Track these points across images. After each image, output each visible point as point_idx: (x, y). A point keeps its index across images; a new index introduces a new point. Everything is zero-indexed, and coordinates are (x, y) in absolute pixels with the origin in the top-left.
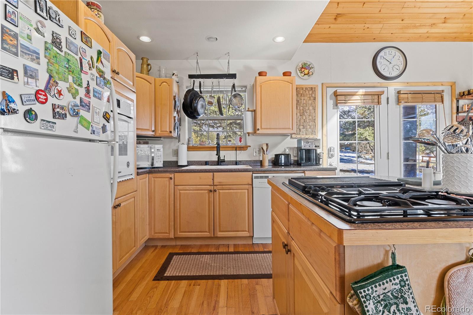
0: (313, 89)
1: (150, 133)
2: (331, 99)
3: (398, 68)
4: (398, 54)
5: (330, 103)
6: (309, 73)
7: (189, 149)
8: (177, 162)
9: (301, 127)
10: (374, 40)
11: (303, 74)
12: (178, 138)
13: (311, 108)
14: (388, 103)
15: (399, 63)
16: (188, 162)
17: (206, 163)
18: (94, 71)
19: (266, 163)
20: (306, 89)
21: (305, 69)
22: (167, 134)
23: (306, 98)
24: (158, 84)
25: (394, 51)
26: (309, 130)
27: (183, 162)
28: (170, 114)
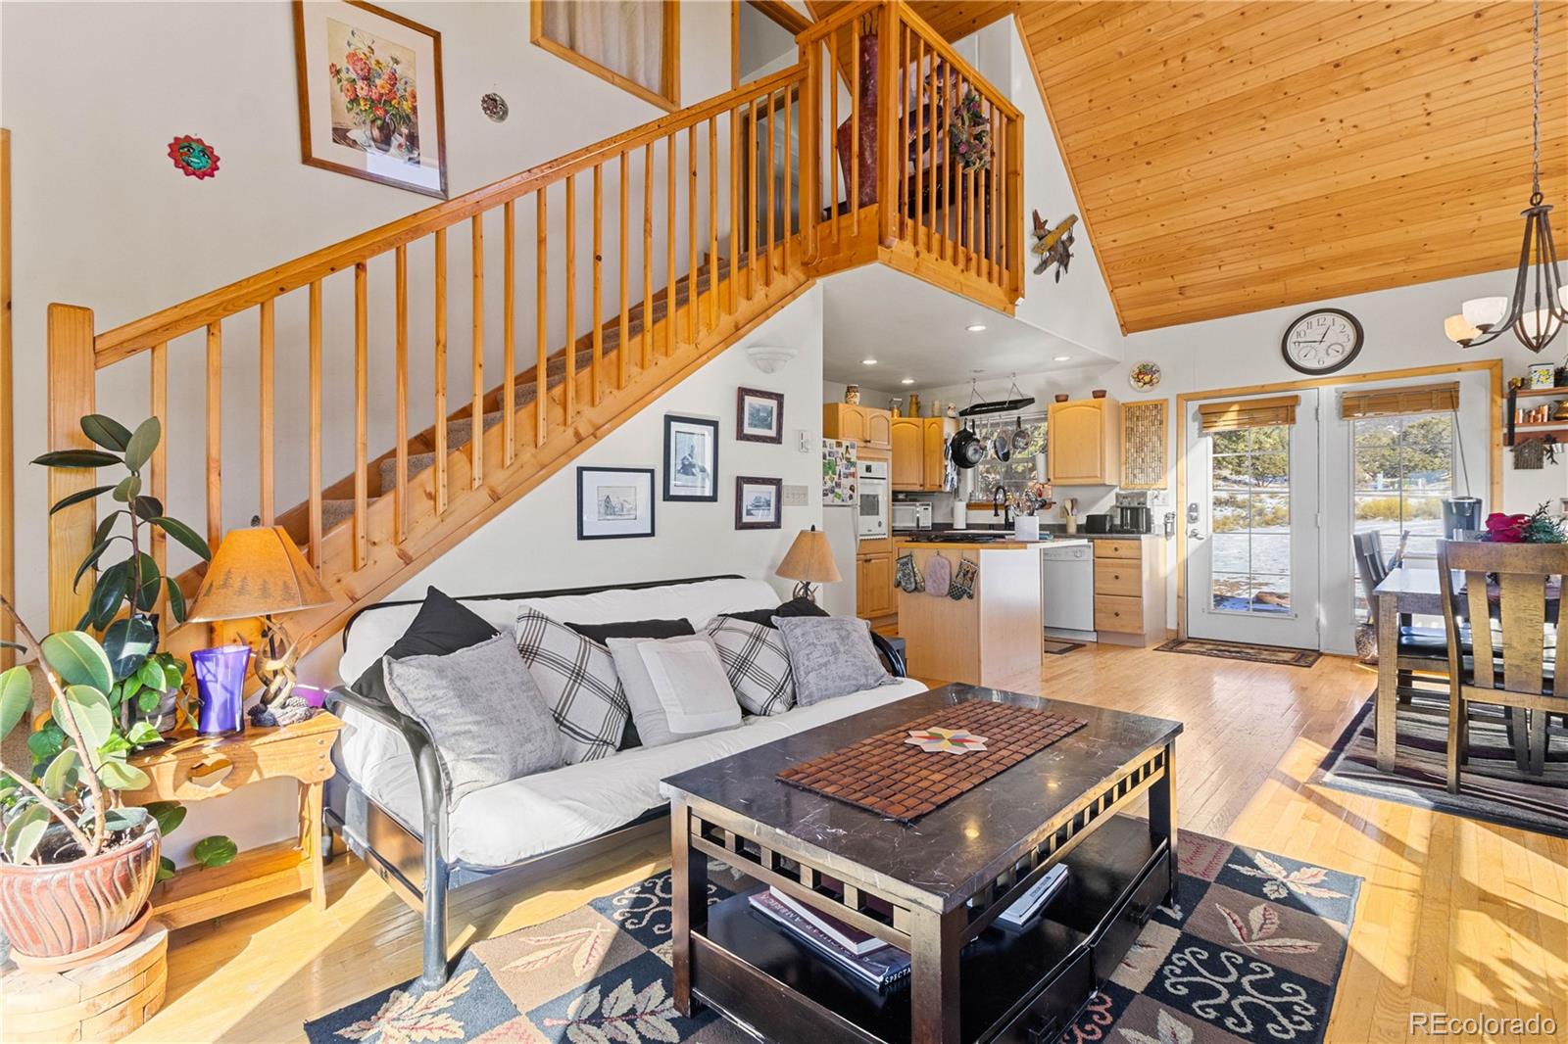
0: (1158, 407)
1: (917, 488)
2: (1194, 420)
3: (1340, 349)
4: (1341, 320)
5: (1193, 427)
6: (1151, 381)
7: (969, 506)
8: (952, 525)
9: (1137, 471)
10: (1283, 303)
11: (1141, 384)
12: (956, 492)
13: (1155, 439)
14: (1317, 418)
15: (1342, 339)
16: (967, 525)
17: (991, 527)
18: (844, 462)
19: (1072, 529)
20: (1147, 407)
21: (1146, 374)
22: (935, 489)
23: (1146, 423)
24: (927, 427)
25: (1329, 317)
26: (1152, 475)
27: (960, 524)
28: (941, 461)
